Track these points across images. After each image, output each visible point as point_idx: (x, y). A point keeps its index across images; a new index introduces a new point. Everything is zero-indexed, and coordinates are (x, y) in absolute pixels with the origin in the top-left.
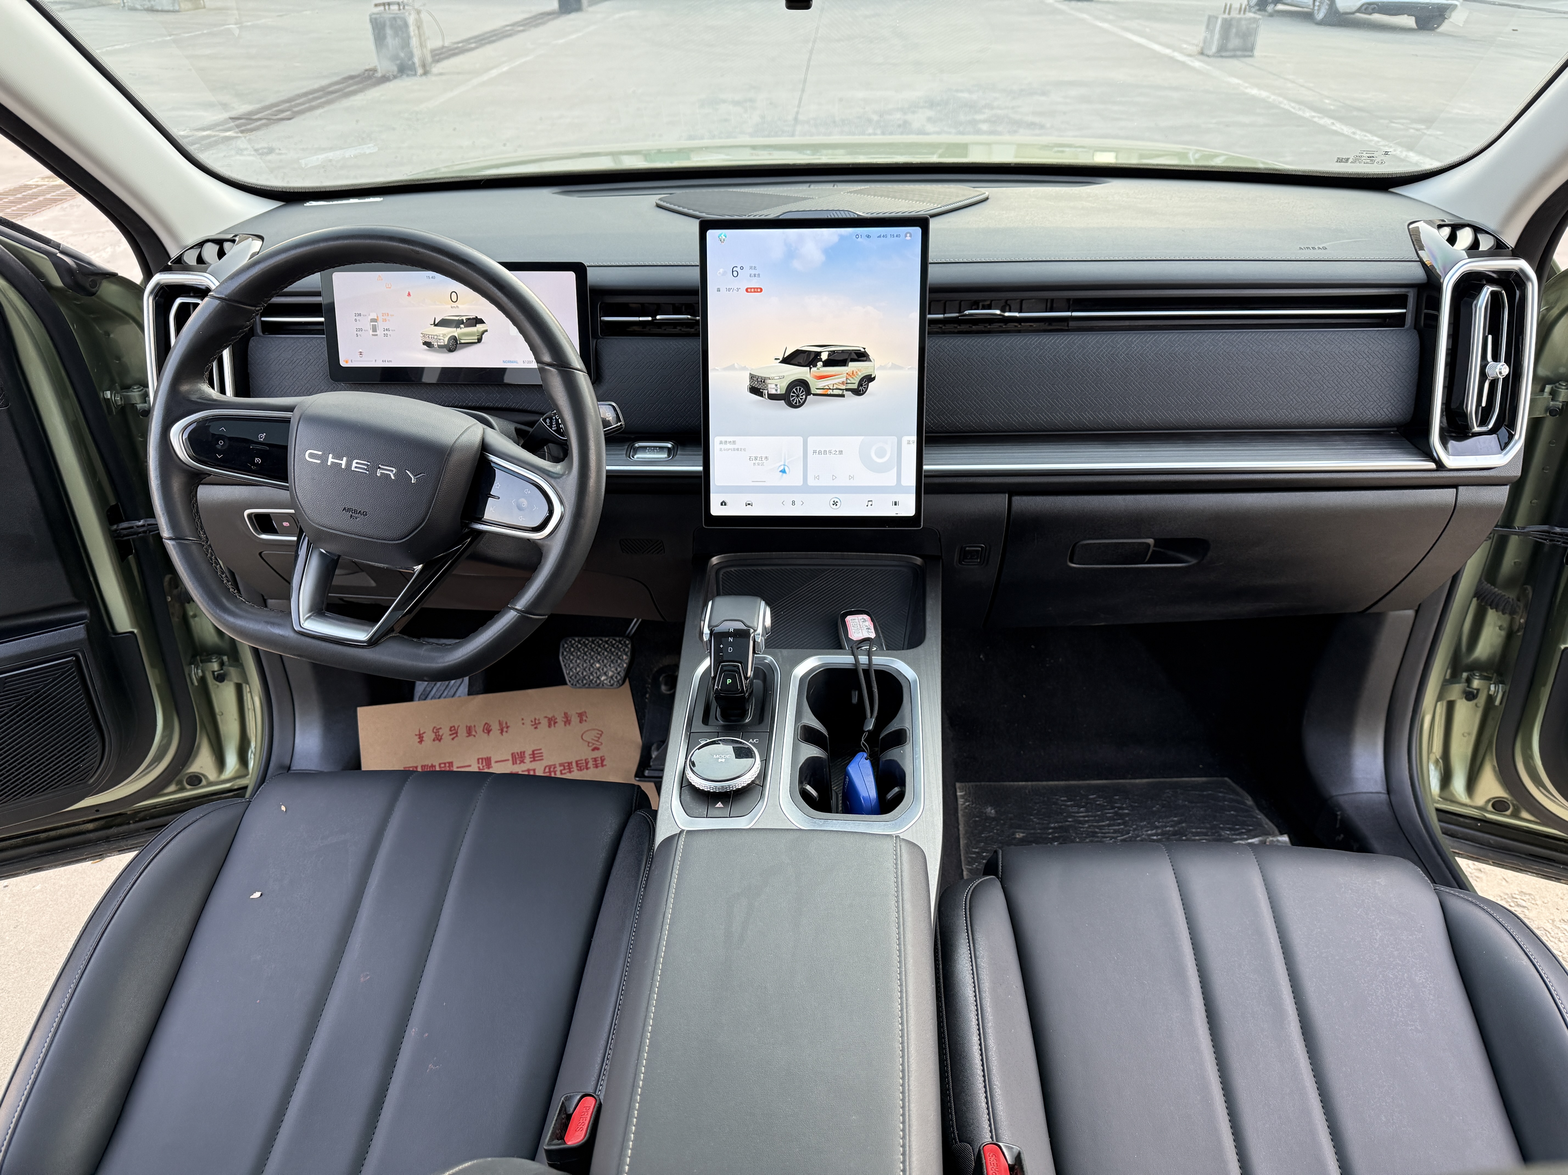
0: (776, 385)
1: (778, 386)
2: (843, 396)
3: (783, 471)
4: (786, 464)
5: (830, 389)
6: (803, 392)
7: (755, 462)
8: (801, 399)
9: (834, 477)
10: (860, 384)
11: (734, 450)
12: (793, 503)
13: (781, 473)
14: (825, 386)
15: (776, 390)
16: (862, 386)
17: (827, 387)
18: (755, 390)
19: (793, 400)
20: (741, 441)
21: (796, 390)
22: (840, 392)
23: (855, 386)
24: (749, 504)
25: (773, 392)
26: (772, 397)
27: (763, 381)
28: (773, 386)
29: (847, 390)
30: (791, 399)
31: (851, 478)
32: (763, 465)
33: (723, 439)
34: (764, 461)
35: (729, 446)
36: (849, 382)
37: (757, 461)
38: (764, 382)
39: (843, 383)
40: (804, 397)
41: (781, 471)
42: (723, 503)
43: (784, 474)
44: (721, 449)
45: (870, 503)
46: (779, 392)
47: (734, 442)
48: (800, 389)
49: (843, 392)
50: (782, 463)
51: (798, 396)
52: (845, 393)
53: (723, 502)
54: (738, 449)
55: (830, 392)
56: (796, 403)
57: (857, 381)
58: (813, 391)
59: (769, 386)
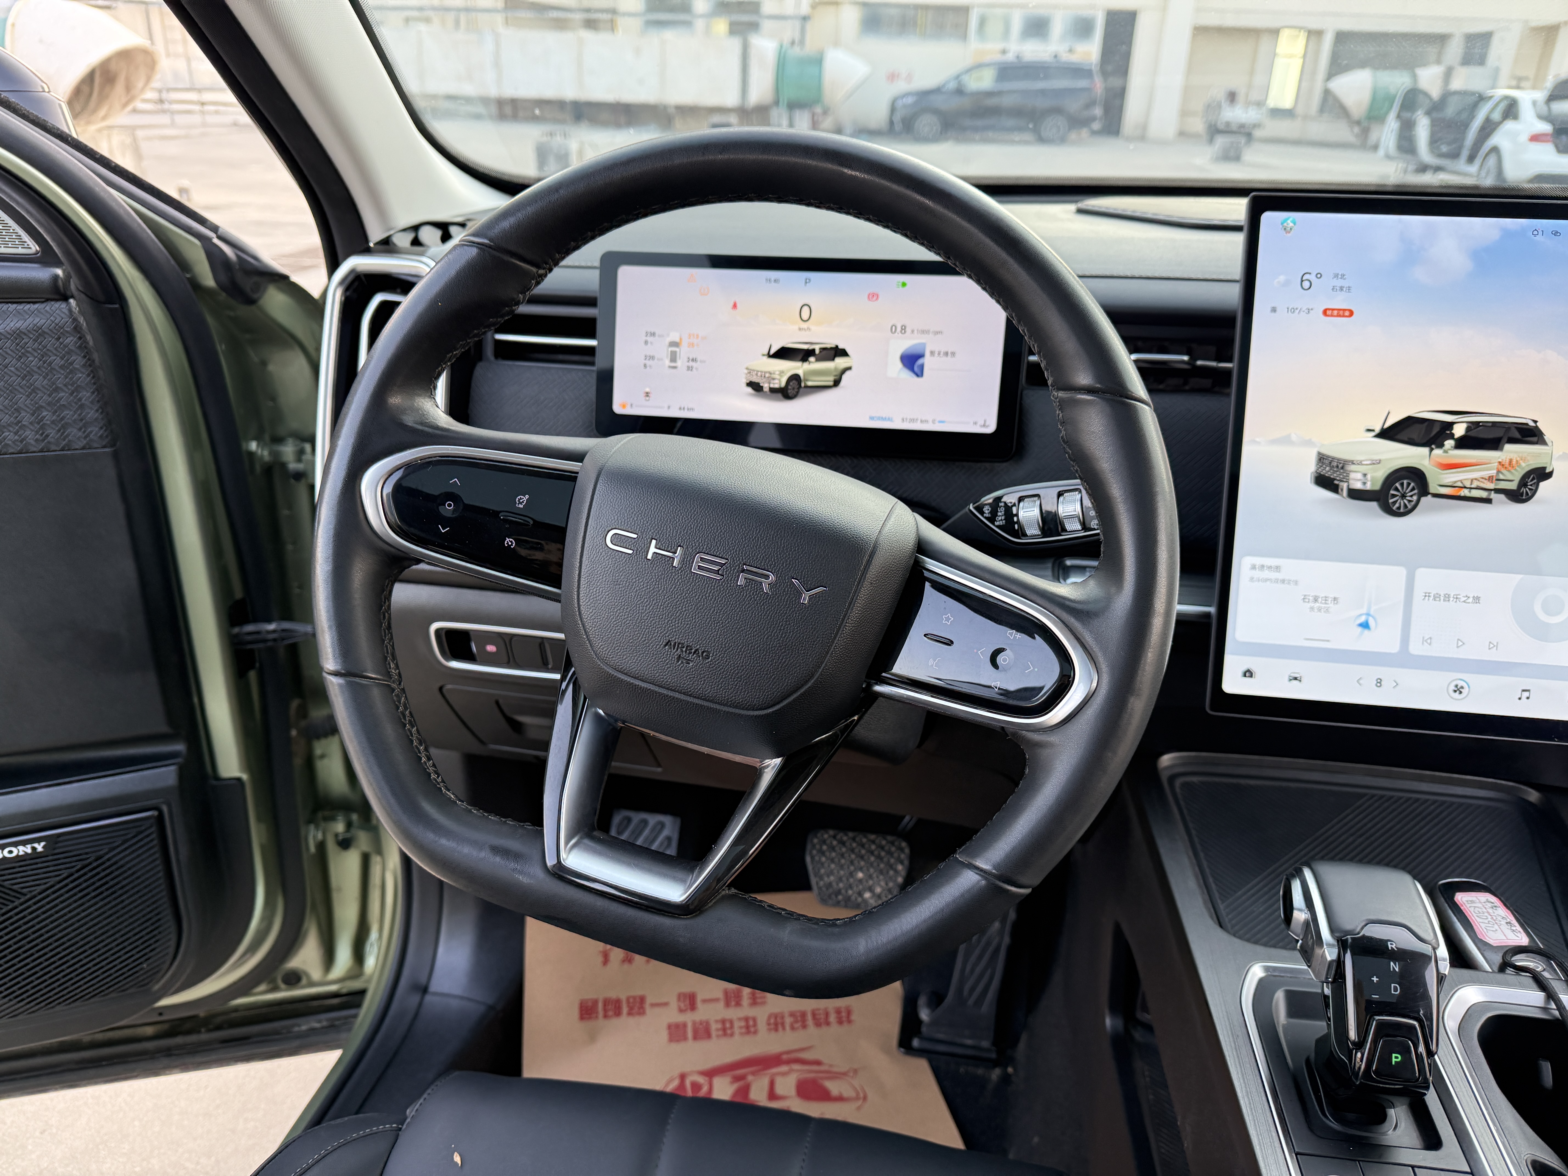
0: (1365, 475)
1: (1369, 477)
2: (1488, 501)
3: (1365, 626)
4: (1372, 613)
5: (1465, 487)
6: (1413, 489)
7: (1313, 605)
8: (1410, 501)
9: (1460, 643)
10: (1523, 483)
11: (1277, 581)
12: (1379, 682)
13: (1360, 629)
14: (1455, 482)
15: (1364, 483)
16: (1525, 485)
17: (1459, 484)
18: (1324, 482)
19: (1395, 503)
20: (1290, 567)
21: (1402, 485)
22: (1484, 494)
23: (1513, 486)
24: (1296, 679)
25: (1358, 486)
26: (1355, 494)
27: (1340, 466)
28: (1359, 476)
29: (1498, 491)
30: (1391, 501)
31: (1492, 646)
32: (1327, 611)
33: (1258, 561)
34: (1331, 605)
35: (1266, 574)
36: (1501, 477)
37: (1317, 605)
38: (1342, 468)
39: (1490, 479)
40: (1415, 498)
41: (1361, 625)
42: (1248, 673)
43: (1366, 632)
44: (1252, 579)
45: (1526, 694)
46: (1368, 487)
47: (1278, 568)
48: (1409, 484)
49: (1490, 494)
50: (1364, 611)
51: (1403, 496)
52: (1493, 495)
53: (1248, 671)
54: (1283, 581)
55: (1465, 493)
56: (1399, 508)
57: (1517, 476)
58: (1433, 488)
59: (1352, 476)
